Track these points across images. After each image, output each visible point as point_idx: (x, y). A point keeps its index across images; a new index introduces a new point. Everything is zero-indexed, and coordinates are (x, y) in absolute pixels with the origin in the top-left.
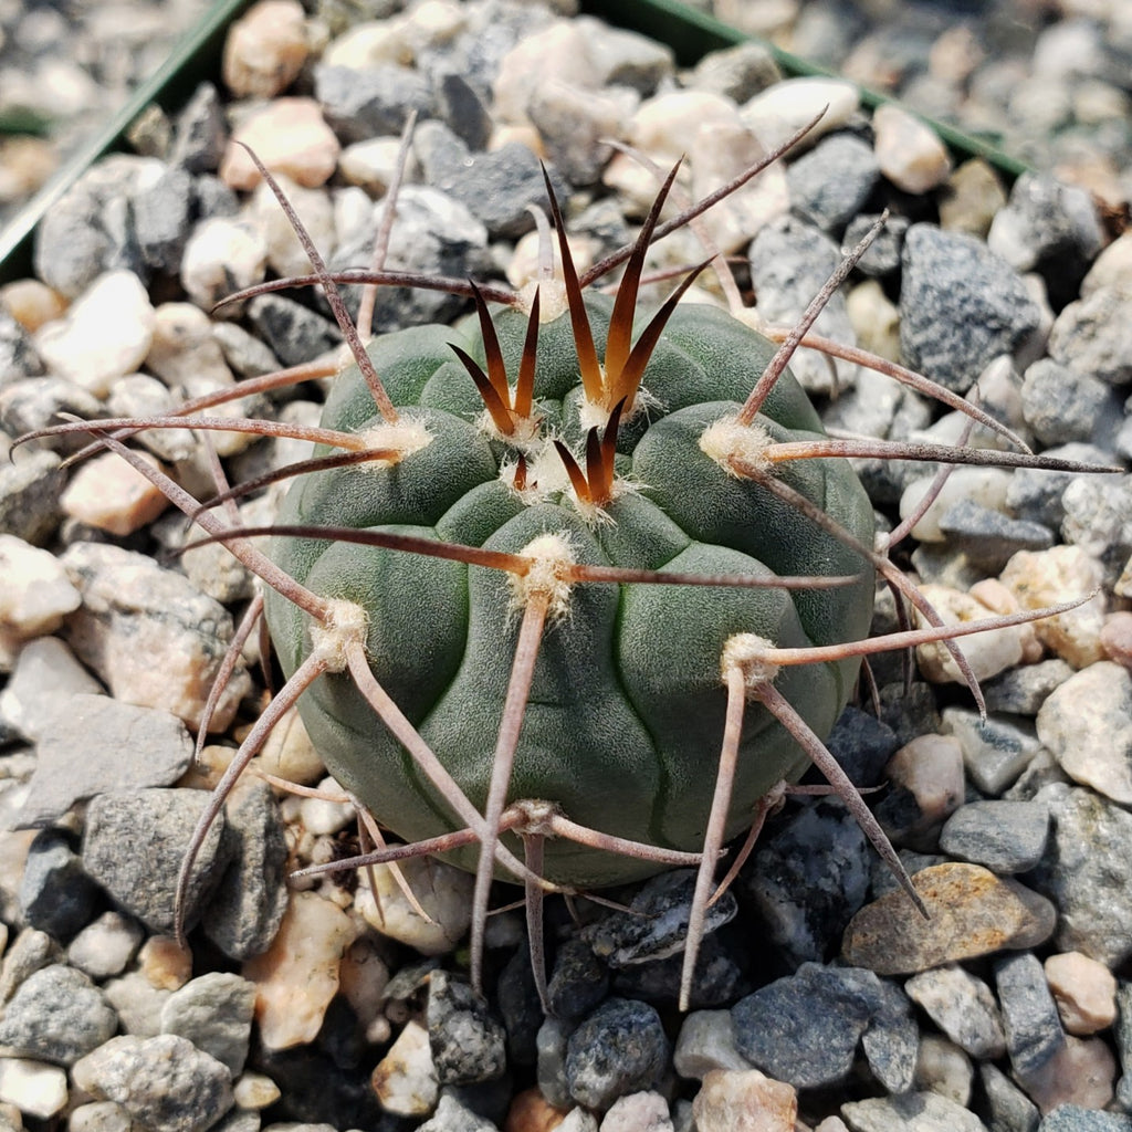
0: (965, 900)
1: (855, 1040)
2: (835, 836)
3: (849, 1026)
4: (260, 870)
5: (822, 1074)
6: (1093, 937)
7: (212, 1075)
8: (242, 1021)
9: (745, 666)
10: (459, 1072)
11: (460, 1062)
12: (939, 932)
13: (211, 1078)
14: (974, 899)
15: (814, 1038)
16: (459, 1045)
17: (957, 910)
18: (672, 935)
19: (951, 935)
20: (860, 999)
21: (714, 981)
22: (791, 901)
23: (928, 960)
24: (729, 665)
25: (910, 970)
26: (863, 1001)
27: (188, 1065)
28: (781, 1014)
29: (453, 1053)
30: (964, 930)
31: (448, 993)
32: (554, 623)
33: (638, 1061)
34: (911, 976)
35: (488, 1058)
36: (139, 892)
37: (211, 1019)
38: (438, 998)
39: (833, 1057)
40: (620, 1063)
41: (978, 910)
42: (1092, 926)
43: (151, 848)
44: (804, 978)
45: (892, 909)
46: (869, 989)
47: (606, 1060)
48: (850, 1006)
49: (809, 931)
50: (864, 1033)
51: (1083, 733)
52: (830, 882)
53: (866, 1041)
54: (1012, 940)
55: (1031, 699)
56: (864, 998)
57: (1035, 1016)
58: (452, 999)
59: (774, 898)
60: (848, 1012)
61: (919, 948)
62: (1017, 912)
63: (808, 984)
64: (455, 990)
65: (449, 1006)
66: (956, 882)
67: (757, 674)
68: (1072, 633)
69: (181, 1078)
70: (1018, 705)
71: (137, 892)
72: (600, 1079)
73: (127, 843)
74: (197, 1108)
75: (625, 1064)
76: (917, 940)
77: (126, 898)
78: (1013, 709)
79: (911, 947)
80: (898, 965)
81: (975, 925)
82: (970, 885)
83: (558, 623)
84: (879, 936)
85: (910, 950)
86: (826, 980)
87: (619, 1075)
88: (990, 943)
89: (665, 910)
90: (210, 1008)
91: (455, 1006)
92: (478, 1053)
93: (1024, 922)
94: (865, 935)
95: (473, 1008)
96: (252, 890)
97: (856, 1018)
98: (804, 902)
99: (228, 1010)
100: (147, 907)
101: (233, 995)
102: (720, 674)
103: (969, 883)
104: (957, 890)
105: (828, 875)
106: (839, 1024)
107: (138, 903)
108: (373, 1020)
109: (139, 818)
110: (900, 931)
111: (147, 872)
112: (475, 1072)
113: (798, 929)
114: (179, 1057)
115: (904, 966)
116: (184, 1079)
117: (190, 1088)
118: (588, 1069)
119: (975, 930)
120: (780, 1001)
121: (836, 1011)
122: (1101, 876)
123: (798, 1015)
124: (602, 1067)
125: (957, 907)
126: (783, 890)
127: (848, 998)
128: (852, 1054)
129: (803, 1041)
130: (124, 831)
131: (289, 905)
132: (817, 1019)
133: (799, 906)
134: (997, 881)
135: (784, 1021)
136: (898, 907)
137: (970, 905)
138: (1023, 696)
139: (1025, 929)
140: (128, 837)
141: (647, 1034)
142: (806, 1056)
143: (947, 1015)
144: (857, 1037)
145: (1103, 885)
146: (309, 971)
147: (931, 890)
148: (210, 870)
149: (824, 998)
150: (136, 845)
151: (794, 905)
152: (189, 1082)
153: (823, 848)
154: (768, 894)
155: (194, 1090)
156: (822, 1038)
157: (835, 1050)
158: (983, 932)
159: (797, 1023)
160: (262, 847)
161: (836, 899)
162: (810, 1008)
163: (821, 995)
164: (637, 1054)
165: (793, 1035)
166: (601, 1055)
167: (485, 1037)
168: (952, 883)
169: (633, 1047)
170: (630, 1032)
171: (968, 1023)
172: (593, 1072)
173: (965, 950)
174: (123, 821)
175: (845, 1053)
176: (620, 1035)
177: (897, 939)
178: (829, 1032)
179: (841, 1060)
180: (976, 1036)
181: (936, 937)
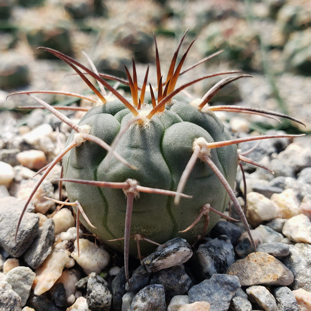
0: (265, 264)
1: (230, 298)
2: (224, 245)
3: (228, 294)
4: (45, 238)
5: (219, 309)
6: (306, 285)
7: (15, 297)
8: (29, 284)
9: (201, 146)
10: (95, 300)
11: (96, 297)
12: (257, 273)
13: (14, 298)
14: (268, 264)
15: (216, 296)
16: (96, 292)
17: (263, 267)
18: (171, 251)
19: (261, 274)
20: (232, 283)
21: (183, 282)
22: (210, 256)
23: (254, 281)
24: (196, 145)
25: (248, 284)
26: (234, 284)
27: (8, 291)
28: (206, 288)
29: (94, 294)
30: (265, 273)
31: (96, 277)
32: (144, 128)
33: (156, 299)
34: (248, 287)
35: (105, 298)
36: (8, 236)
37: (19, 280)
38: (92, 278)
39: (223, 304)
40: (150, 299)
41: (269, 267)
42: (306, 280)
43: (15, 222)
44: (214, 278)
45: (242, 264)
46: (235, 280)
47: (145, 298)
48: (229, 286)
49: (215, 269)
50: (234, 297)
51: (297, 227)
52: (222, 256)
53: (234, 300)
54: (281, 279)
55: (281, 225)
56: (234, 283)
57: (290, 301)
58: (97, 279)
59: (204, 254)
60: (228, 289)
61: (251, 277)
62: (282, 270)
63: (215, 280)
64: (98, 277)
65: (95, 280)
66: (262, 257)
67: (204, 149)
68: (291, 209)
69: (5, 294)
70: (277, 227)
71: (7, 237)
72: (142, 304)
73: (8, 222)
74: (7, 306)
75: (151, 300)
76: (250, 275)
77: (3, 238)
78: (275, 228)
79: (248, 276)
80: (244, 282)
81: (269, 272)
82: (267, 259)
83: (145, 128)
84: (238, 273)
85: (247, 278)
86: (221, 277)
87: (149, 303)
88: (274, 279)
89: (169, 246)
90: (20, 276)
91: (97, 281)
92: (102, 295)
93: (284, 273)
94: (233, 272)
95: (103, 283)
96: (41, 244)
97: (231, 291)
98: (214, 258)
99: (25, 278)
100: (9, 242)
101: (28, 274)
102: (192, 147)
103: (266, 258)
104: (263, 260)
105: (222, 254)
106: (225, 292)
107: (7, 240)
108: (70, 295)
109: (14, 215)
110: (245, 271)
111: (12, 230)
112: (100, 302)
113: (212, 266)
114: (6, 288)
115: (246, 283)
116: (6, 295)
117: (7, 298)
118: (138, 300)
119: (269, 274)
120: (205, 285)
121: (224, 289)
122: (307, 265)
123: (211, 289)
124: (143, 299)
125: (263, 266)
126: (207, 252)
127: (228, 283)
128: (229, 304)
129: (213, 297)
130: (8, 218)
131: (52, 252)
132: (217, 290)
133: (212, 258)
134: (275, 259)
135: (206, 290)
136: (244, 263)
137: (267, 265)
138: (278, 224)
139: (284, 276)
140: (9, 220)
141: (160, 290)
142: (213, 303)
143: (261, 296)
144: (231, 298)
145: (308, 268)
146: (53, 268)
147: (254, 259)
148: (30, 232)
149: (220, 284)
150: (11, 222)
151: (211, 258)
152: (7, 296)
153: (220, 248)
154: (202, 252)
155: (8, 299)
156: (219, 297)
157: (224, 301)
158: (271, 275)
159: (211, 291)
160: (47, 232)
161: (224, 262)
162: (215, 287)
163: (219, 283)
164: (156, 297)
165: (209, 295)
166: (143, 296)
167: (105, 292)
168: (261, 257)
169: (155, 294)
170: (154, 289)
171: (268, 300)
172: (140, 301)
173: (265, 280)
174: (9, 216)
175: (227, 303)
176: (151, 289)
177: (244, 274)
178: (222, 295)
179: (225, 305)
180: (271, 304)
181: (256, 274)
